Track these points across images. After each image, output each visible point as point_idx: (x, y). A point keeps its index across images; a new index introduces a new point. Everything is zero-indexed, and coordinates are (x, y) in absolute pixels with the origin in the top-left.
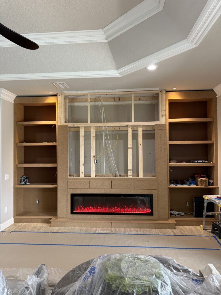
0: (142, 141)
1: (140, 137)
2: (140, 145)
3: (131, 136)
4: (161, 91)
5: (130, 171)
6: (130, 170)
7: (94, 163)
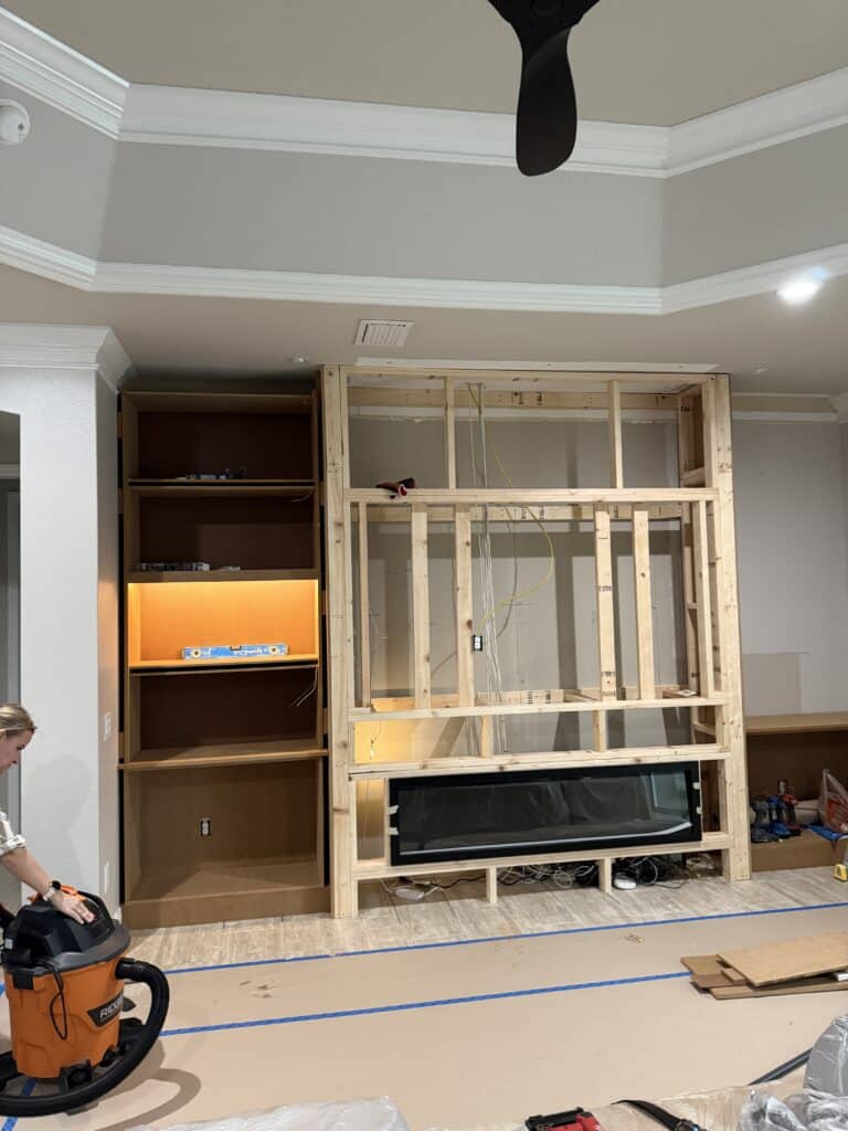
0: (647, 563)
1: (640, 547)
2: (643, 575)
3: (609, 541)
4: (713, 376)
5: (609, 678)
6: (608, 673)
7: (469, 649)
